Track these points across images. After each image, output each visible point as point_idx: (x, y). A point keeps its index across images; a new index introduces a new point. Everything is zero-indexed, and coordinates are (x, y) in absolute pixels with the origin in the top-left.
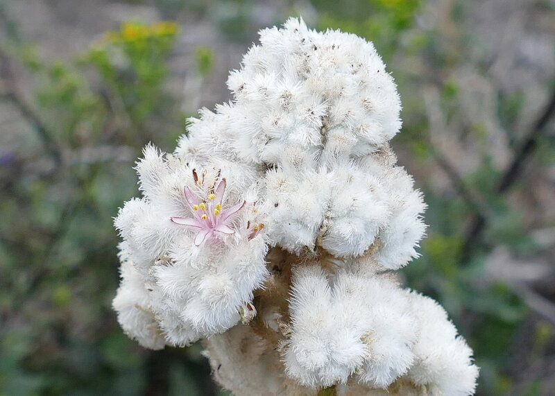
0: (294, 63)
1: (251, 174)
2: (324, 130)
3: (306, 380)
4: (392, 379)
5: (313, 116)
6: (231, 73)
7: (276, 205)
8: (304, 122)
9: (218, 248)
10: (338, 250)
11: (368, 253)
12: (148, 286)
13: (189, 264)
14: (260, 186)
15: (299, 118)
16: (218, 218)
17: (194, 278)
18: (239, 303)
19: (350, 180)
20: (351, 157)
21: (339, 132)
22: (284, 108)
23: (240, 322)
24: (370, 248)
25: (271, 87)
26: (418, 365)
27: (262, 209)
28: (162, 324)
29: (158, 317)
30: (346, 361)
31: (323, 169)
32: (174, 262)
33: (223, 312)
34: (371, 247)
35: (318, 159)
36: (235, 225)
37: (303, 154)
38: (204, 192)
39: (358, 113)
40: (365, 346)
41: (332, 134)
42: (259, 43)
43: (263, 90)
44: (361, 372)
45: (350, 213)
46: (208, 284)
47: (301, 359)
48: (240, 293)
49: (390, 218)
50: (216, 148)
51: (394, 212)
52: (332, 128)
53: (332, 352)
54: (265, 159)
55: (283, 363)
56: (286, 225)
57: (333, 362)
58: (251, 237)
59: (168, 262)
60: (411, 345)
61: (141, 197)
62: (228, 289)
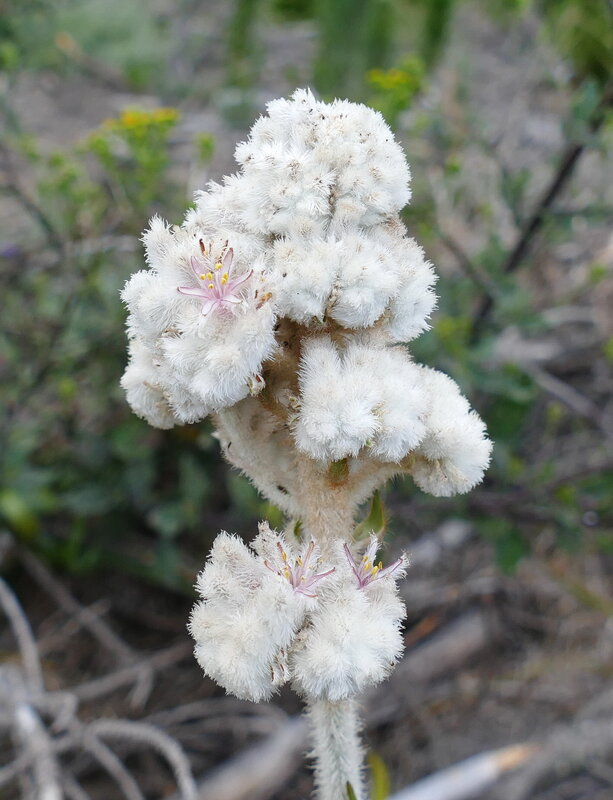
0: (301, 133)
1: (259, 245)
2: (332, 199)
3: (317, 454)
4: (405, 452)
5: (321, 185)
6: (239, 145)
7: (285, 275)
8: (312, 190)
9: (225, 317)
10: (347, 321)
11: (378, 323)
12: (156, 362)
13: (196, 334)
14: (268, 257)
15: (308, 187)
16: (225, 287)
17: (201, 350)
18: (247, 374)
19: (359, 249)
20: (360, 226)
21: (348, 201)
22: (292, 177)
23: (249, 395)
24: (380, 318)
25: (278, 157)
26: (431, 439)
27: (270, 278)
28: (170, 400)
29: (166, 394)
30: (356, 433)
31: (332, 238)
32: (181, 333)
33: (231, 384)
34: (382, 318)
35: (327, 229)
36: (243, 295)
37: (311, 223)
38: (211, 262)
39: (367, 181)
40: (376, 417)
41: (340, 203)
42: (266, 115)
43: (271, 160)
44: (372, 445)
45: (360, 282)
46: (215, 354)
47: (312, 431)
48: (248, 364)
49: (399, 288)
50: (223, 220)
51: (404, 283)
52: (341, 197)
53: (343, 424)
54: (272, 229)
55: (293, 436)
56: (294, 295)
57: (344, 435)
58: (259, 306)
59: (176, 334)
60: (424, 418)
61: (148, 269)
62: (235, 359)
